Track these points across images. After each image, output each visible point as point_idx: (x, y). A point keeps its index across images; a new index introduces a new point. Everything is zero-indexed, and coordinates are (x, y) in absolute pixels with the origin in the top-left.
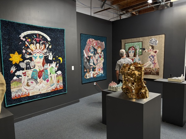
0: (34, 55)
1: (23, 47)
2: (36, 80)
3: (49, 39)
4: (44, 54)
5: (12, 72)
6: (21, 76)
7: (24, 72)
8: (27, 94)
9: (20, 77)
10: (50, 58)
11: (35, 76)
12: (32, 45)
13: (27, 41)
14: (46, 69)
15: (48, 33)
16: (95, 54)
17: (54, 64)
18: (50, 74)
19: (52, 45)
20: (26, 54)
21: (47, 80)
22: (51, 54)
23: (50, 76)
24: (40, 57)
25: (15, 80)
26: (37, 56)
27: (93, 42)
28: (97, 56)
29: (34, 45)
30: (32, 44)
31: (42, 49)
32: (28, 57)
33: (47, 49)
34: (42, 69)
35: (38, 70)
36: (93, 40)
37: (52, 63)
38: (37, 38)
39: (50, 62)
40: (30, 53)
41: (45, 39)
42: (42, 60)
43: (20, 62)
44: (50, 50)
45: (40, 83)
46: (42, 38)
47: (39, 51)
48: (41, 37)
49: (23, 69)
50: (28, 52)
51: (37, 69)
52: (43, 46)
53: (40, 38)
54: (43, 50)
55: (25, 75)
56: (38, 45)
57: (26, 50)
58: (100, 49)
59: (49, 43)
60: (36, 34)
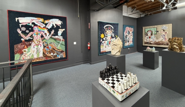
0: (108, 35)
2: (108, 45)
5: (101, 41)
7: (104, 41)
10: (113, 36)
11: (108, 43)
12: (107, 31)
13: (106, 29)
15: (113, 26)
16: (129, 34)
24: (110, 35)
25: (102, 45)
28: (130, 35)
31: (111, 32)
32: (106, 35)
42: (110, 37)
43: (104, 37)
49: (104, 40)
50: (106, 33)
51: (109, 40)
55: (105, 43)
56: (109, 30)
58: (131, 31)
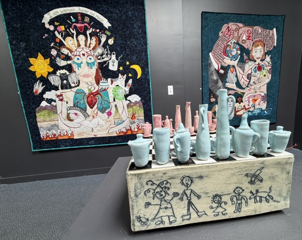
0: (75, 59)
1: (52, 45)
2: (84, 110)
3: (106, 24)
4: (97, 57)
5: (36, 92)
6: (55, 101)
7: (59, 92)
8: (70, 135)
9: (53, 103)
11: (82, 102)
12: (69, 39)
13: (58, 31)
14: (105, 90)
15: (103, 10)
17: (121, 80)
18: (114, 100)
19: (115, 38)
20: (58, 59)
21: (107, 111)
22: (114, 57)
23: (113, 104)
24: (88, 63)
25: (45, 108)
26: (82, 63)
27: (240, 32)
29: (73, 37)
30: (69, 35)
31: (92, 46)
32: (63, 63)
33: (103, 46)
34: (95, 89)
35: (87, 92)
36: (241, 25)
37: (117, 77)
38: (77, 23)
39: (114, 75)
40: (68, 55)
41: (98, 25)
42: (93, 71)
43: (49, 73)
44: (112, 49)
45: (93, 117)
46: (90, 22)
47: (87, 51)
48: (87, 19)
49: (56, 88)
50: (63, 54)
52: (94, 39)
53: (85, 22)
54: (94, 49)
55: (62, 100)
56: (82, 38)
57: (59, 51)
58: (260, 47)
59: (109, 33)
60: (75, 15)
